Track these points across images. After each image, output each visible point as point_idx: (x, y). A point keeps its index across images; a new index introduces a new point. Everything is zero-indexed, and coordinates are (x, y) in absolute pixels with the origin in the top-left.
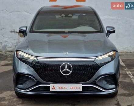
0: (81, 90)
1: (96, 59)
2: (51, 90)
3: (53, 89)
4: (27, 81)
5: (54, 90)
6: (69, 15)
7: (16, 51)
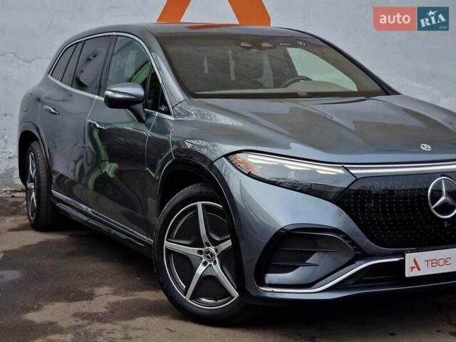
2: (408, 274)
3: (412, 268)
4: (312, 253)
5: (416, 273)
6: (265, 45)
7: (226, 156)
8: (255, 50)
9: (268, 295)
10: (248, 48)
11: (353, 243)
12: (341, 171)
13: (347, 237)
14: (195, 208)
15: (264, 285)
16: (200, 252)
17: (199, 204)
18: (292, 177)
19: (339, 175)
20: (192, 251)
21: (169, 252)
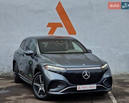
0: (95, 88)
1: (102, 67)
2: (78, 90)
4: (59, 85)
5: (79, 90)
6: (62, 42)
7: (44, 66)
8: (59, 43)
9: (50, 93)
10: (58, 42)
11: (66, 83)
12: (65, 69)
13: (65, 82)
14: (39, 76)
15: (49, 91)
16: (40, 85)
17: (40, 76)
18: (55, 70)
19: (64, 70)
20: (39, 85)
21: (35, 85)
